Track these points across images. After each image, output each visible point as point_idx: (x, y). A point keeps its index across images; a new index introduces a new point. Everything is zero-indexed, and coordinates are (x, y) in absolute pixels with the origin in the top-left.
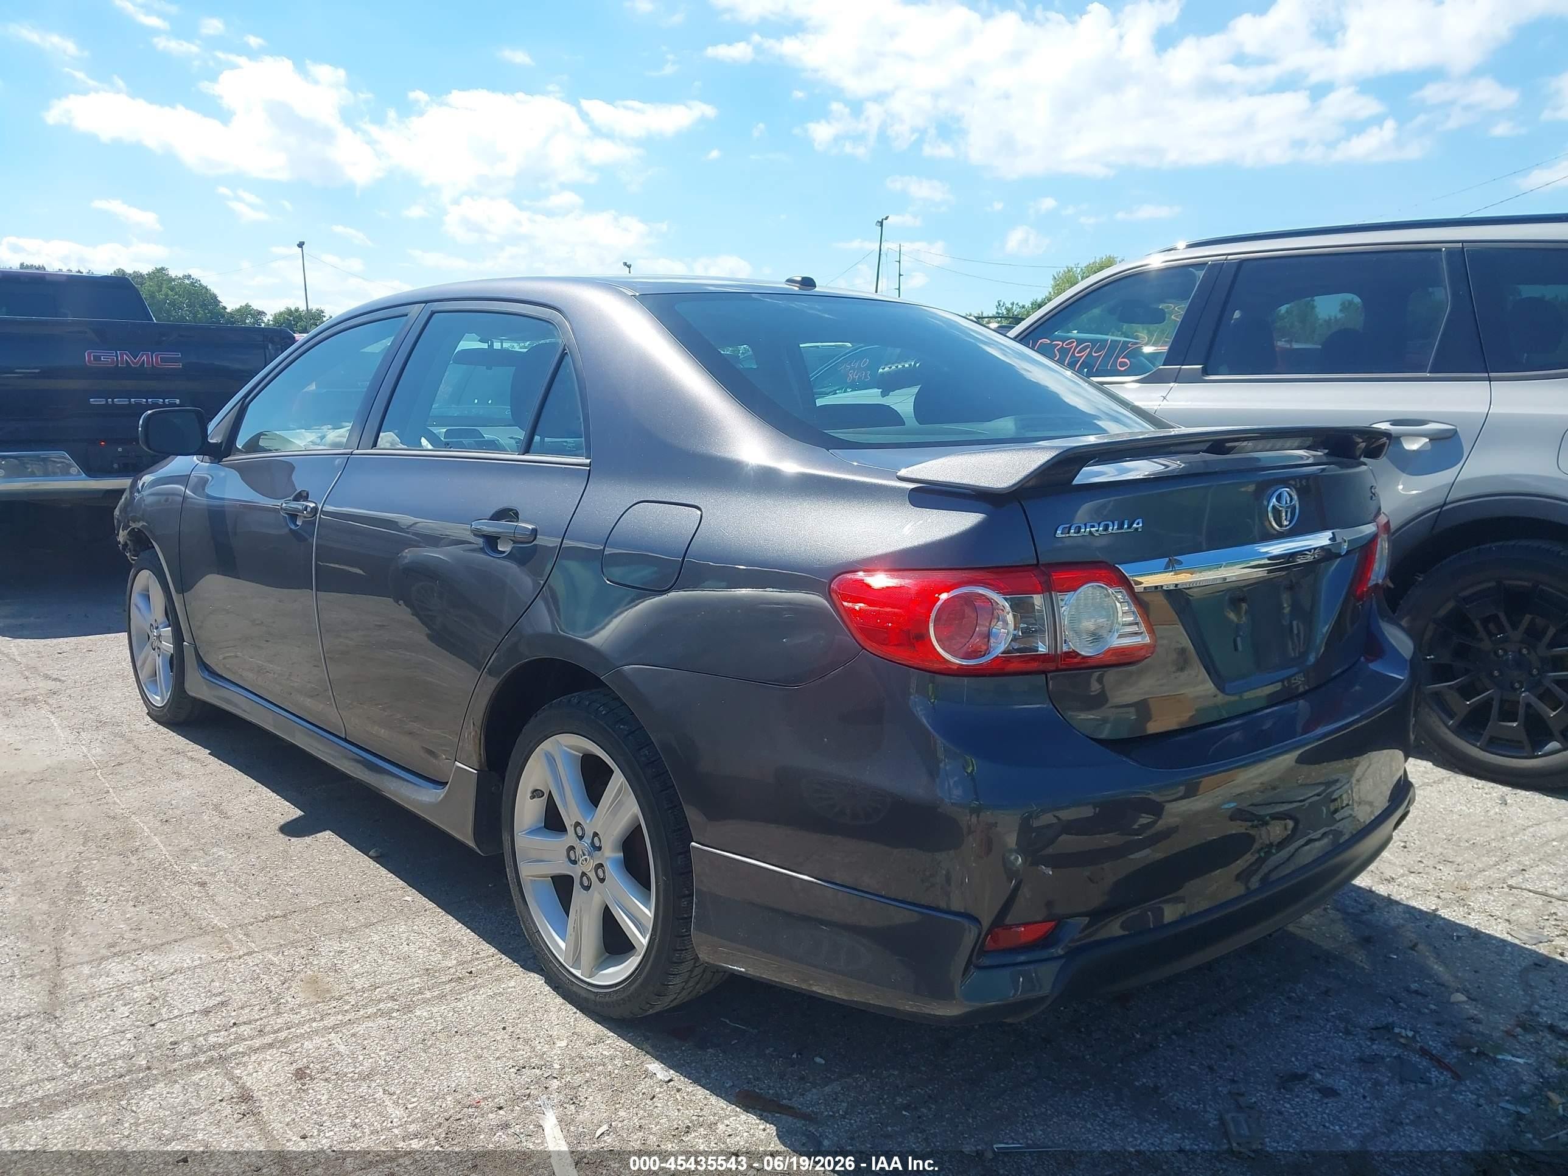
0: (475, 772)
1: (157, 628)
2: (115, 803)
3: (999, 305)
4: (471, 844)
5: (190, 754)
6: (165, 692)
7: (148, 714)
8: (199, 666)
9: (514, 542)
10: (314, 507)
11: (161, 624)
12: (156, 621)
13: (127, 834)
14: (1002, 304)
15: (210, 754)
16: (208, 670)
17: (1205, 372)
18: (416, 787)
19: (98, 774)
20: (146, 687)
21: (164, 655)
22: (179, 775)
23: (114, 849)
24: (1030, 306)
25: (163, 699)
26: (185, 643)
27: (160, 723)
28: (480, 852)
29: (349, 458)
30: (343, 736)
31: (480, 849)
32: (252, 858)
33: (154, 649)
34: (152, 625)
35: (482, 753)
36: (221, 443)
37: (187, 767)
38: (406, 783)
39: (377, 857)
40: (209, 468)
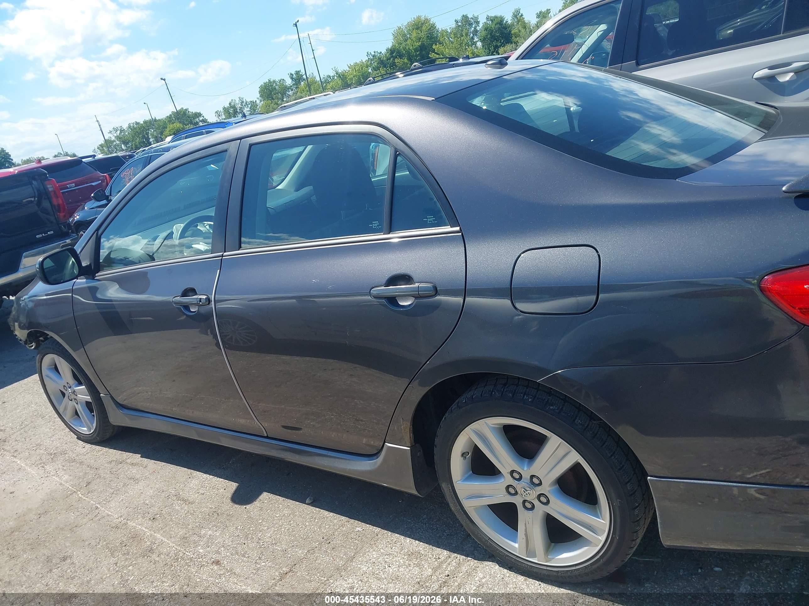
0: (409, 448)
1: (70, 387)
2: (108, 515)
3: (368, 54)
4: (415, 492)
5: (129, 461)
6: (89, 424)
7: (77, 438)
8: (117, 407)
9: (416, 298)
10: (206, 299)
11: (73, 385)
12: (68, 383)
13: (135, 537)
14: (369, 54)
15: (141, 457)
16: (125, 408)
17: (638, 64)
18: (347, 461)
19: (80, 495)
20: (72, 424)
21: (81, 403)
22: (136, 481)
23: (136, 553)
24: (386, 51)
25: (89, 429)
26: (101, 395)
27: (92, 444)
28: (421, 496)
29: (222, 259)
30: (266, 435)
31: (420, 494)
32: (232, 529)
33: (71, 400)
34: (64, 386)
35: (412, 437)
36: (90, 264)
37: (134, 471)
38: (337, 460)
39: (312, 503)
40: (87, 283)
